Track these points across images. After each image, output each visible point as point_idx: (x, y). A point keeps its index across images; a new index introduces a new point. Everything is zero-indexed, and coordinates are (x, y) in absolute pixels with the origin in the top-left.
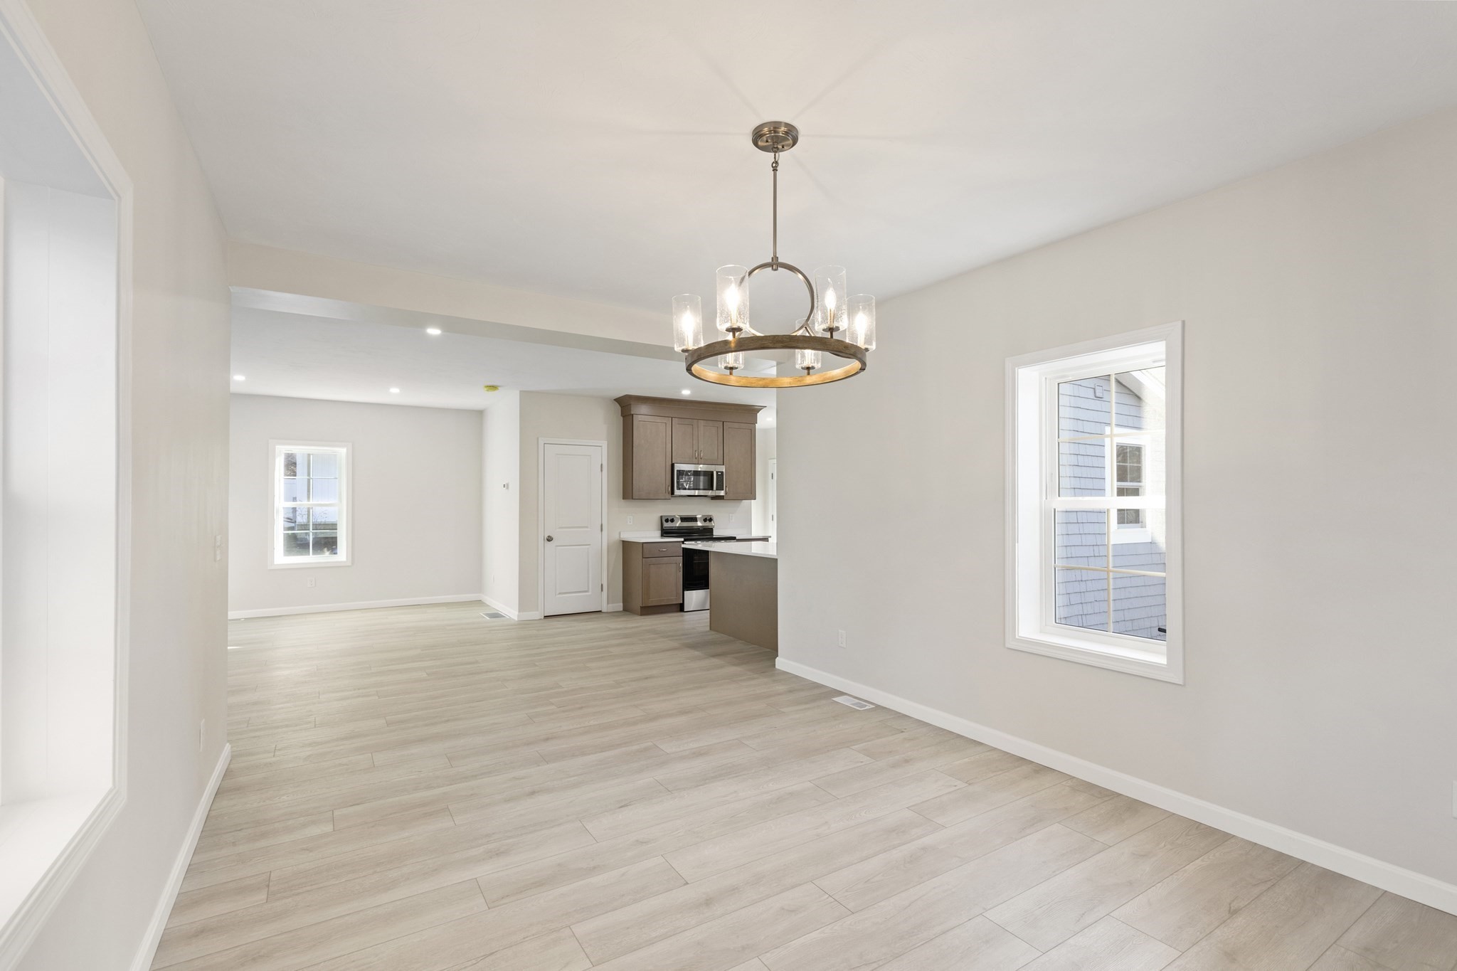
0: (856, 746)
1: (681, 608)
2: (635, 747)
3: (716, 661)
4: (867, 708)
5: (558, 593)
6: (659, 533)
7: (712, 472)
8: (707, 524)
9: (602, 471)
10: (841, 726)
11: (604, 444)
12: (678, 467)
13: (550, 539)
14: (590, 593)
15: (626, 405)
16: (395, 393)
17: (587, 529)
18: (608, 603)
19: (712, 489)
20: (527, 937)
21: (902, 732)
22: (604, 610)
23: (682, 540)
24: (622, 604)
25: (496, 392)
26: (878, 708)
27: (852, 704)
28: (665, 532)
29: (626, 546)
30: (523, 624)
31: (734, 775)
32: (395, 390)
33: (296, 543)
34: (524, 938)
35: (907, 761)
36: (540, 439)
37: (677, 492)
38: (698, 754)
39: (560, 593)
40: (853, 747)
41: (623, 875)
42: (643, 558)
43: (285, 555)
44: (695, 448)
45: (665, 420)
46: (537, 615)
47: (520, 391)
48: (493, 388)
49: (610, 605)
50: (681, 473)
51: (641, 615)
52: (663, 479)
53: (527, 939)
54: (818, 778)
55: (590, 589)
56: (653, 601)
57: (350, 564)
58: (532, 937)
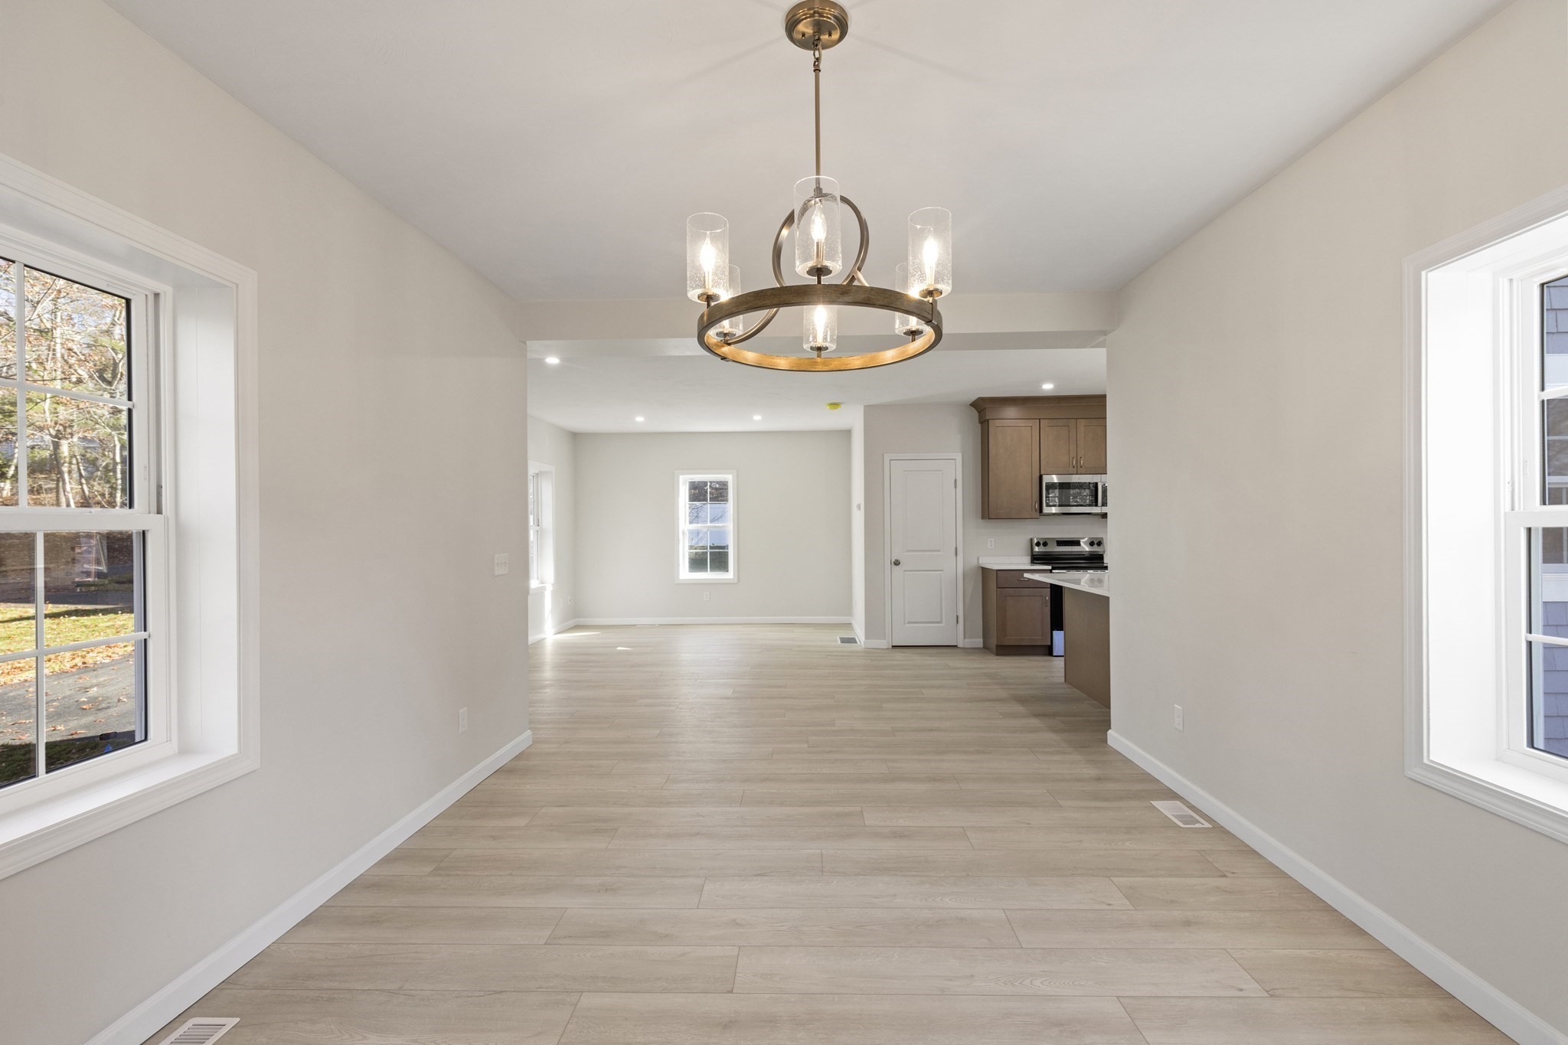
0: (1122, 879)
1: (1049, 651)
2: (839, 809)
3: (1035, 722)
4: (1198, 825)
5: (907, 622)
6: (1028, 559)
7: (1097, 484)
8: (1095, 549)
9: (956, 487)
10: (1127, 844)
11: (959, 457)
12: (1046, 479)
13: (897, 563)
14: (943, 625)
15: (984, 409)
16: (757, 421)
17: (938, 553)
18: (965, 638)
19: (1096, 505)
20: (541, 988)
21: (1224, 876)
22: (960, 645)
23: (1050, 567)
24: (982, 640)
25: (839, 408)
26: (1219, 830)
27: (1176, 817)
28: (1036, 559)
29: (985, 571)
30: (869, 652)
31: (915, 873)
32: (757, 418)
33: (697, 563)
34: (538, 988)
35: (1187, 924)
36: (885, 455)
37: (1046, 510)
38: (899, 835)
39: (909, 623)
40: (1114, 879)
41: (683, 955)
42: (997, 588)
43: (690, 571)
44: (1073, 453)
45: (1030, 423)
46: (884, 644)
47: (866, 407)
48: (835, 405)
49: (966, 640)
50: (1051, 486)
51: (997, 655)
52: (1029, 492)
53: (540, 990)
54: (1021, 909)
55: (944, 621)
56: (1011, 640)
57: (736, 581)
58: (545, 990)
